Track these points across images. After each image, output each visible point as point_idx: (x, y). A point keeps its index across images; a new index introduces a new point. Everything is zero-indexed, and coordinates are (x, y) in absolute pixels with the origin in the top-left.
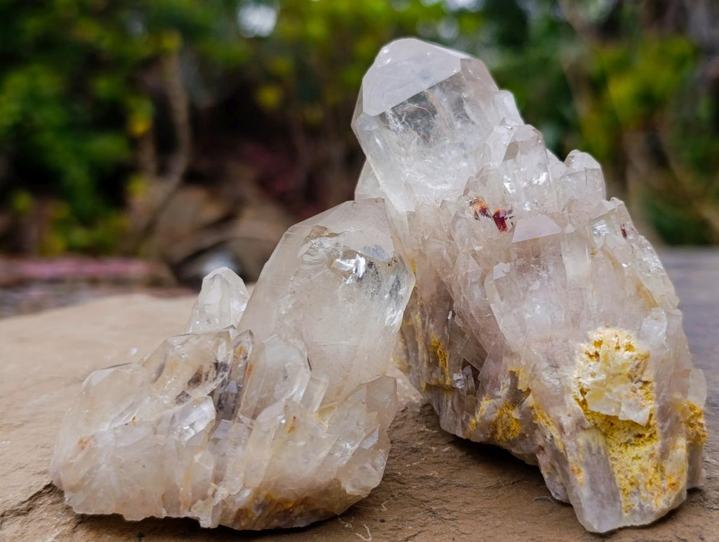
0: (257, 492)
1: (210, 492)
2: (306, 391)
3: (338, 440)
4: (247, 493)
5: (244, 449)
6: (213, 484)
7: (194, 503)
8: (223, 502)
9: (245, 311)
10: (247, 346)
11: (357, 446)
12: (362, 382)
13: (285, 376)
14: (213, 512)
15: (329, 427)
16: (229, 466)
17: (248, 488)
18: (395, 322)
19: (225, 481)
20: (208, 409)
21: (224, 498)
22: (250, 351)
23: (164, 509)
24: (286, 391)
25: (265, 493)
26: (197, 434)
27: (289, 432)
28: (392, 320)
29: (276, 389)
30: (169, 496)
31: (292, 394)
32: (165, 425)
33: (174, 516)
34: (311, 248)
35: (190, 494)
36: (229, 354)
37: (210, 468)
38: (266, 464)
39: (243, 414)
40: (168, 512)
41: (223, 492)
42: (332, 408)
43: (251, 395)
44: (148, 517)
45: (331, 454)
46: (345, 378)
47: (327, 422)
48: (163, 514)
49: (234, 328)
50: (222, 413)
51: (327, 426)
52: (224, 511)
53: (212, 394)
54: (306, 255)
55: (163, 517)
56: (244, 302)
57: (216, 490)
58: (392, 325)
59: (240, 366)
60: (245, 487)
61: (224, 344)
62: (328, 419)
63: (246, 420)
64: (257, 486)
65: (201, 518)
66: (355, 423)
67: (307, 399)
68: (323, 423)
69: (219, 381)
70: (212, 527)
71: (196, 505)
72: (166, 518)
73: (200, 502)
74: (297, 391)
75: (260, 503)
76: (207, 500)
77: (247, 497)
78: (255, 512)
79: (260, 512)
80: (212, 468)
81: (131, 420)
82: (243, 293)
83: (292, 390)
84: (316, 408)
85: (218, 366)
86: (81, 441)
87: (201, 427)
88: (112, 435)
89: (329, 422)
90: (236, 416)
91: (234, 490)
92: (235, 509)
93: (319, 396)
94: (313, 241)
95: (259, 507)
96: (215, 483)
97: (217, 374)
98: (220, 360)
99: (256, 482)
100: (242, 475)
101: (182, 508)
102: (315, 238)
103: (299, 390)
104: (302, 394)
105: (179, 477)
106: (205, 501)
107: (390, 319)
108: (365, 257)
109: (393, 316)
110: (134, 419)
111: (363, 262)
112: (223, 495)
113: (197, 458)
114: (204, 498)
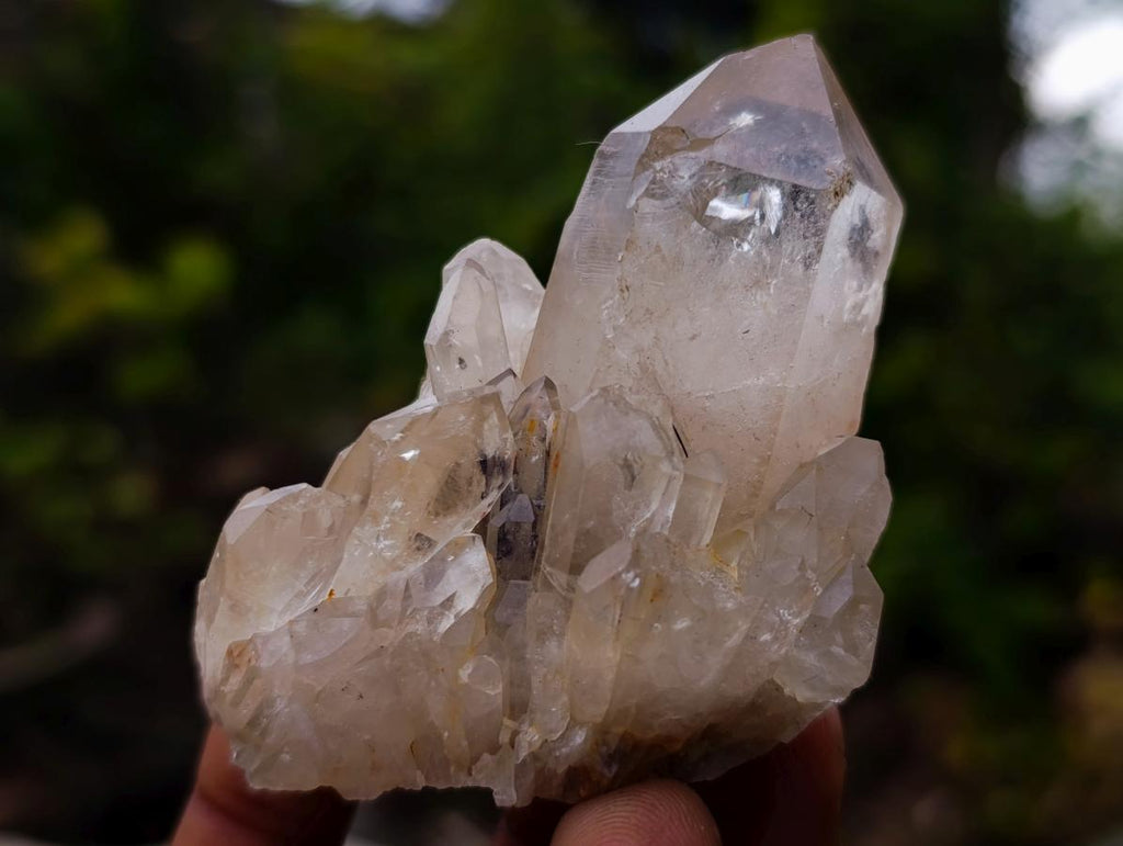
0: (601, 732)
1: (504, 738)
2: (678, 504)
3: (762, 608)
4: (579, 737)
5: (560, 645)
6: (507, 722)
7: (475, 759)
8: (534, 756)
9: (537, 328)
10: (543, 415)
11: (806, 615)
12: (804, 461)
13: (631, 473)
14: (516, 777)
15: (740, 576)
16: (536, 682)
17: (582, 725)
18: (865, 311)
19: (532, 712)
20: (478, 559)
21: (534, 749)
22: (550, 424)
23: (419, 773)
24: (636, 507)
25: (620, 730)
26: (461, 620)
27: (652, 601)
28: (858, 307)
29: (614, 507)
30: (425, 747)
31: (648, 515)
32: (393, 605)
33: (441, 786)
34: (653, 182)
35: (465, 743)
36: (505, 440)
37: (495, 691)
38: (610, 676)
39: (552, 565)
40: (427, 778)
41: (531, 737)
42: (741, 534)
43: (562, 523)
44: (389, 789)
45: (751, 637)
46: (766, 460)
47: (734, 564)
48: (419, 782)
49: (515, 375)
50: (508, 563)
51: (736, 575)
52: (540, 772)
53: (481, 529)
54: (645, 199)
55: (420, 788)
56: (534, 306)
57: (515, 733)
58: (859, 318)
59: (534, 459)
60: (574, 724)
61: (494, 419)
62: (737, 559)
63: (560, 578)
64: (599, 720)
65: (495, 790)
66: (795, 567)
67: (685, 522)
68: (725, 568)
69: (494, 496)
70: (519, 806)
71: (479, 764)
72: (426, 790)
73: (486, 757)
74: (659, 508)
75: (611, 752)
76: (500, 753)
77: (580, 745)
78: (606, 771)
79: (615, 768)
80: (500, 689)
81: (327, 597)
82: (530, 288)
83: (648, 506)
84: (707, 538)
85: (486, 466)
86: (230, 653)
87: (467, 602)
88: (287, 639)
89: (738, 564)
90: (537, 570)
91: (551, 732)
92: (561, 770)
93: (709, 512)
94: (658, 165)
95: (610, 759)
96: (510, 718)
97: (487, 485)
98: (490, 453)
99: (596, 712)
100: (565, 698)
101: (452, 769)
102: (662, 157)
103: (664, 504)
104: (670, 513)
105: (437, 709)
106: (497, 756)
107: (854, 308)
108: (780, 184)
109: (861, 295)
110: (331, 594)
111: (774, 196)
112: (530, 743)
113: (465, 674)
114: (494, 748)
